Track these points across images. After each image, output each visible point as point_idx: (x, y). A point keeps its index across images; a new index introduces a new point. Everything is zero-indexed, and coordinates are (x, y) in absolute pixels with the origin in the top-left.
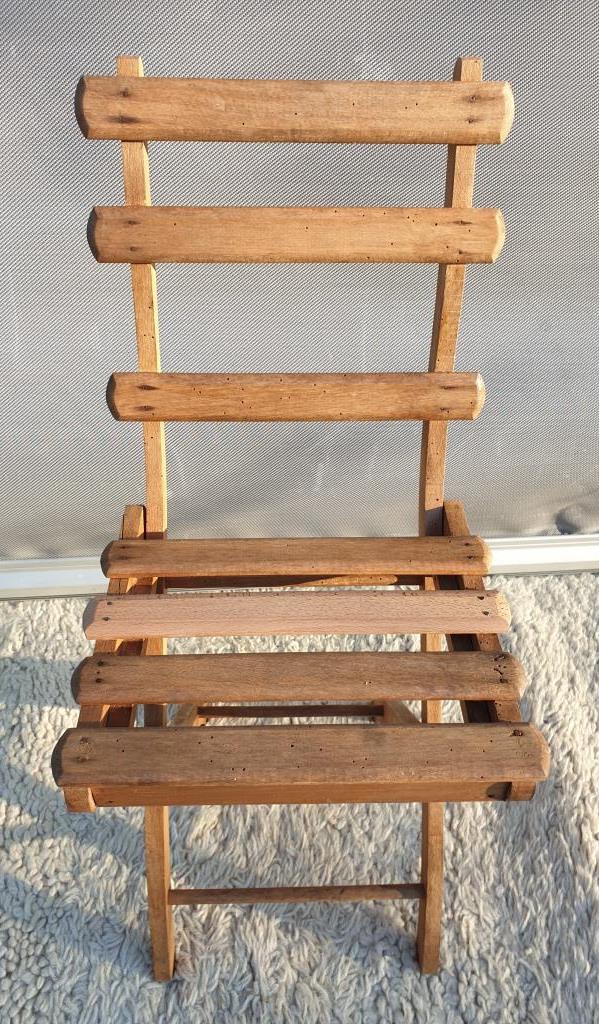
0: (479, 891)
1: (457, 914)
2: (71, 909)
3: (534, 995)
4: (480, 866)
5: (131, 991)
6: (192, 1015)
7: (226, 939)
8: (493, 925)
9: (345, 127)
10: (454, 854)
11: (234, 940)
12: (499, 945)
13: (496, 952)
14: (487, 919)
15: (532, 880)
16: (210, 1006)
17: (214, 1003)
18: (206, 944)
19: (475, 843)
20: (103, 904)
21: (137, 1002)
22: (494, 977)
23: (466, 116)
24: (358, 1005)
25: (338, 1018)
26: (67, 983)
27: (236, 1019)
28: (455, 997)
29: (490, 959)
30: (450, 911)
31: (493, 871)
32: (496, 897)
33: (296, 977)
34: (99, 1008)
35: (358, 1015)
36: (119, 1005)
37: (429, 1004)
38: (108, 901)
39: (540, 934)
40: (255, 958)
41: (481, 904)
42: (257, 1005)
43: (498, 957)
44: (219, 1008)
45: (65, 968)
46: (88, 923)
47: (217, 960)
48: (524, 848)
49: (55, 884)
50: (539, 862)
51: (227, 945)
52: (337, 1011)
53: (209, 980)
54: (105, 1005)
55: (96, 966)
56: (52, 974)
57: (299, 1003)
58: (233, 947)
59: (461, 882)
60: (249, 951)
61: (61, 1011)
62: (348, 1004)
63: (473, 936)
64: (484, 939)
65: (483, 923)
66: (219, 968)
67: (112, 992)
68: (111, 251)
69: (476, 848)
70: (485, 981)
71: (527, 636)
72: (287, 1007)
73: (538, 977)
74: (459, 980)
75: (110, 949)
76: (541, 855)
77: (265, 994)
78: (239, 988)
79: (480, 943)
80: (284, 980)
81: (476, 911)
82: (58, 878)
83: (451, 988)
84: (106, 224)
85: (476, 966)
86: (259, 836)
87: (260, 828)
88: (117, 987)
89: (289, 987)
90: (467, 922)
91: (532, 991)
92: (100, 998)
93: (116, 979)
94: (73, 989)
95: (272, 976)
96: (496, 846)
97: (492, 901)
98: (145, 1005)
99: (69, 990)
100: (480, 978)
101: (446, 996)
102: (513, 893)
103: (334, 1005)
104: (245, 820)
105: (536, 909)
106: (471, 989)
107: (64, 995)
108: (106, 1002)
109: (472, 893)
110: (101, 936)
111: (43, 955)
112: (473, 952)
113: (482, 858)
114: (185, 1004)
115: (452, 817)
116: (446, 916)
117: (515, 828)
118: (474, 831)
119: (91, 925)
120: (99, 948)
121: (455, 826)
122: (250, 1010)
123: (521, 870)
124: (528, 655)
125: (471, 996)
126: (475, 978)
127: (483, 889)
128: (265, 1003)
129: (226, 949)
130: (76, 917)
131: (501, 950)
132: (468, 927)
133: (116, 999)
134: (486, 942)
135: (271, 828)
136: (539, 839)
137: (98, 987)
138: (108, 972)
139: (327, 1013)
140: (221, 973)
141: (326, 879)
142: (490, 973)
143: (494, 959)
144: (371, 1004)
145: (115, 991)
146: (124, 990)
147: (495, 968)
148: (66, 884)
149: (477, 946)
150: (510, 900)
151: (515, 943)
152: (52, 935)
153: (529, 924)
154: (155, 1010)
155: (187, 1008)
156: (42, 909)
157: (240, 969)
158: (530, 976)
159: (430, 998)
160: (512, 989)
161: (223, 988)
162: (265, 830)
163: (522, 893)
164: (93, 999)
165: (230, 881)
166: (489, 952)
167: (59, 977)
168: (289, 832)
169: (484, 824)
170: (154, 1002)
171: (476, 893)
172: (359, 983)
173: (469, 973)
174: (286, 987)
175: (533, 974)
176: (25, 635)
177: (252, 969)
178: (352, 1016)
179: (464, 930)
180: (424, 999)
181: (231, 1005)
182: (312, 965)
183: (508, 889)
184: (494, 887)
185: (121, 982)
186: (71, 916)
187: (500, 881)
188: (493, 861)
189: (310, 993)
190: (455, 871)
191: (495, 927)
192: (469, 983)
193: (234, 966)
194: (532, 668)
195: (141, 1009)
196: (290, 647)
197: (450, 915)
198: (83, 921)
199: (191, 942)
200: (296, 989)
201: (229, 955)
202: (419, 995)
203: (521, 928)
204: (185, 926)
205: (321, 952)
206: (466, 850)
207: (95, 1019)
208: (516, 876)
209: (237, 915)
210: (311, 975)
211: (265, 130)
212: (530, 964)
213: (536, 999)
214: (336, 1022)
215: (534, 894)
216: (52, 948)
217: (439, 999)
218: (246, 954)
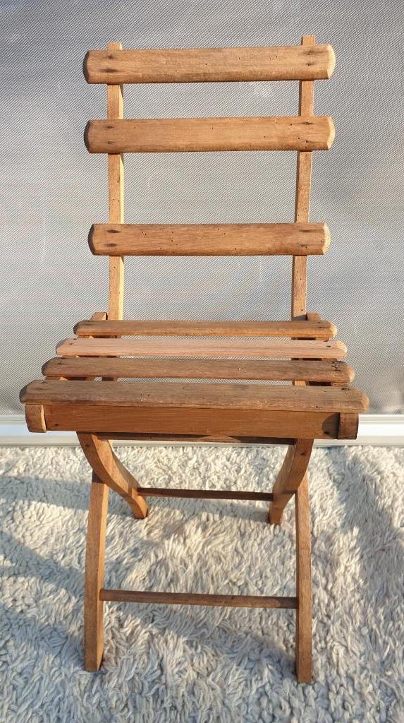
0: (347, 631)
1: (329, 644)
2: (30, 621)
3: (393, 704)
4: (349, 614)
5: (66, 675)
6: (110, 694)
7: (144, 646)
8: (358, 654)
9: (235, 70)
10: (328, 605)
11: (150, 647)
12: (363, 668)
13: (361, 673)
14: (354, 649)
15: (391, 625)
16: (126, 689)
17: (129, 689)
18: (127, 649)
19: (345, 599)
20: (53, 619)
21: (70, 682)
22: (359, 690)
23: (306, 62)
24: (244, 699)
25: (227, 707)
26: (19, 666)
27: (145, 700)
28: (326, 701)
29: (356, 677)
30: (323, 642)
31: (359, 617)
32: (361, 635)
33: (196, 676)
34: (40, 684)
35: (243, 706)
36: (55, 683)
37: (304, 704)
38: (58, 617)
39: (398, 662)
40: (165, 660)
41: (349, 639)
42: (163, 691)
43: (363, 676)
44: (133, 691)
45: (19, 656)
46: (41, 630)
47: (135, 660)
48: (384, 603)
49: (21, 605)
50: (397, 613)
51: (143, 650)
52: (226, 701)
53: (127, 672)
54: (45, 682)
55: (42, 657)
56: (8, 659)
57: (196, 693)
58: (148, 653)
59: (333, 623)
60: (161, 655)
61: (11, 684)
62: (236, 698)
63: (342, 661)
64: (351, 663)
65: (350, 652)
66: (135, 666)
67: (51, 674)
68: (97, 144)
69: (346, 602)
70: (351, 692)
71: (388, 477)
72: (186, 694)
73: (396, 692)
74: (329, 690)
75: (54, 647)
76: (399, 608)
77: (170, 684)
78: (149, 680)
79: (348, 666)
80: (186, 677)
81: (344, 643)
82: (24, 601)
83: (323, 695)
84: (95, 128)
85: (344, 681)
86: (176, 585)
87: (178, 580)
88: (55, 672)
89: (190, 682)
90: (337, 650)
91: (391, 702)
92: (42, 678)
93: (55, 666)
94: (22, 670)
95: (177, 673)
96: (362, 602)
97: (358, 638)
98: (75, 685)
99: (19, 670)
100: (348, 689)
101: (318, 700)
102: (376, 632)
103: (224, 697)
104: (167, 576)
105: (395, 644)
106: (339, 697)
107: (15, 674)
108: (46, 681)
109: (341, 631)
110: (49, 639)
111: (5, 647)
112: (342, 672)
113: (351, 608)
114: (106, 686)
115: (327, 582)
116: (320, 645)
117: (377, 591)
118: (344, 592)
119: (43, 632)
120: (47, 646)
121: (329, 587)
122: (156, 694)
123: (382, 618)
124: (388, 488)
125: (339, 701)
126: (342, 689)
127: (351, 629)
128: (169, 691)
129: (143, 653)
130: (32, 626)
131: (365, 672)
132: (338, 654)
133: (54, 678)
134: (353, 665)
135: (186, 581)
136: (397, 597)
137: (42, 670)
138: (50, 662)
139: (218, 702)
140: (136, 668)
141: (225, 616)
142: (356, 686)
143: (359, 677)
144: (255, 700)
145: (54, 675)
146: (61, 673)
147: (360, 684)
148: (29, 606)
149: (345, 667)
150: (373, 638)
151: (377, 667)
152: (13, 635)
153: (388, 655)
154: (83, 688)
155: (107, 689)
156: (9, 619)
157: (152, 667)
158: (389, 692)
159: (305, 701)
160: (374, 699)
161: (137, 678)
162: (181, 582)
163: (383, 633)
164: (36, 678)
165: (151, 612)
166: (355, 672)
167: (13, 662)
168: (199, 584)
169: (352, 588)
170: (83, 682)
171: (345, 632)
172: (246, 685)
173: (338, 686)
174: (187, 682)
175: (392, 689)
176: (27, 465)
177: (161, 667)
178: (239, 707)
179: (334, 656)
180: (300, 700)
181: (143, 690)
182: (210, 669)
183: (372, 630)
184: (360, 628)
185: (60, 668)
186: (29, 625)
187: (365, 624)
188: (360, 611)
189: (206, 688)
190: (328, 616)
191: (361, 656)
192: (338, 693)
193: (147, 665)
194: (392, 495)
195: (72, 687)
196: (210, 479)
197: (323, 644)
198: (37, 629)
199: (117, 648)
200: (194, 684)
201: (145, 657)
202: (295, 697)
203: (382, 658)
204: (113, 638)
205: (217, 661)
206: (337, 602)
207: (35, 690)
208: (378, 622)
209: (154, 633)
210: (208, 675)
211: (189, 74)
212: (390, 682)
213: (394, 707)
214: (225, 709)
215: (393, 634)
216: (11, 643)
217: (312, 702)
218: (158, 658)
